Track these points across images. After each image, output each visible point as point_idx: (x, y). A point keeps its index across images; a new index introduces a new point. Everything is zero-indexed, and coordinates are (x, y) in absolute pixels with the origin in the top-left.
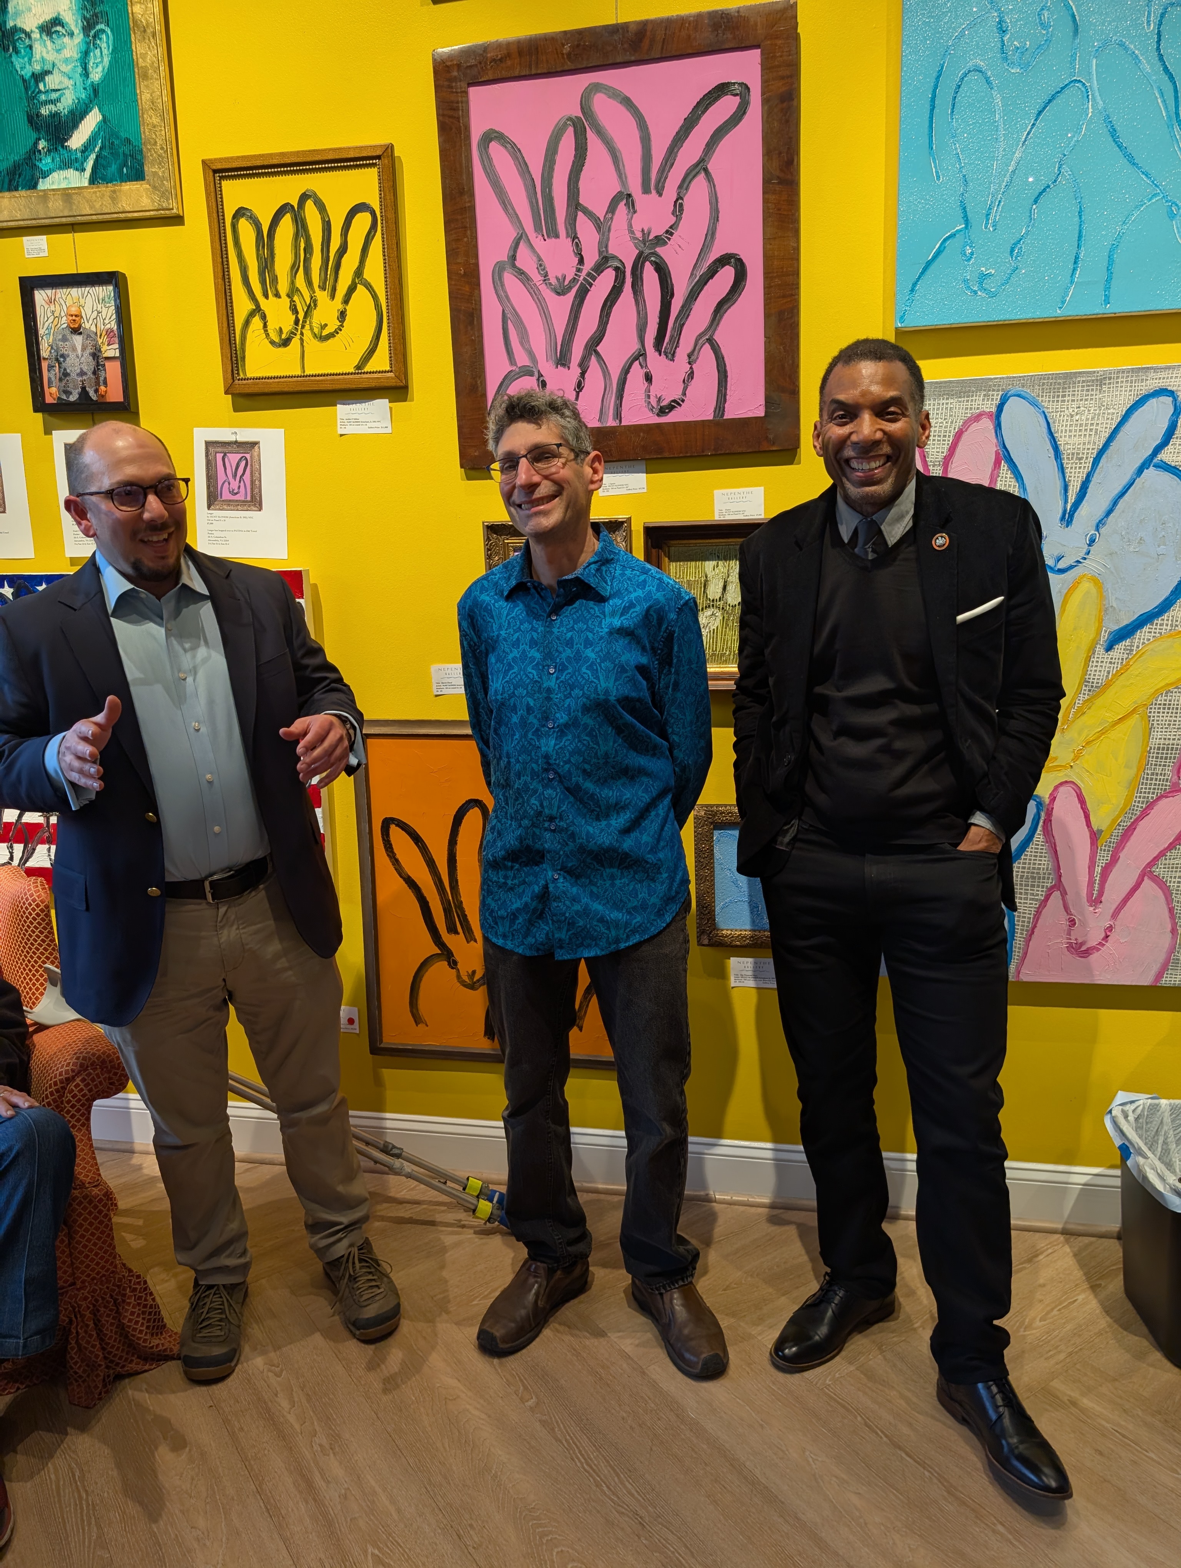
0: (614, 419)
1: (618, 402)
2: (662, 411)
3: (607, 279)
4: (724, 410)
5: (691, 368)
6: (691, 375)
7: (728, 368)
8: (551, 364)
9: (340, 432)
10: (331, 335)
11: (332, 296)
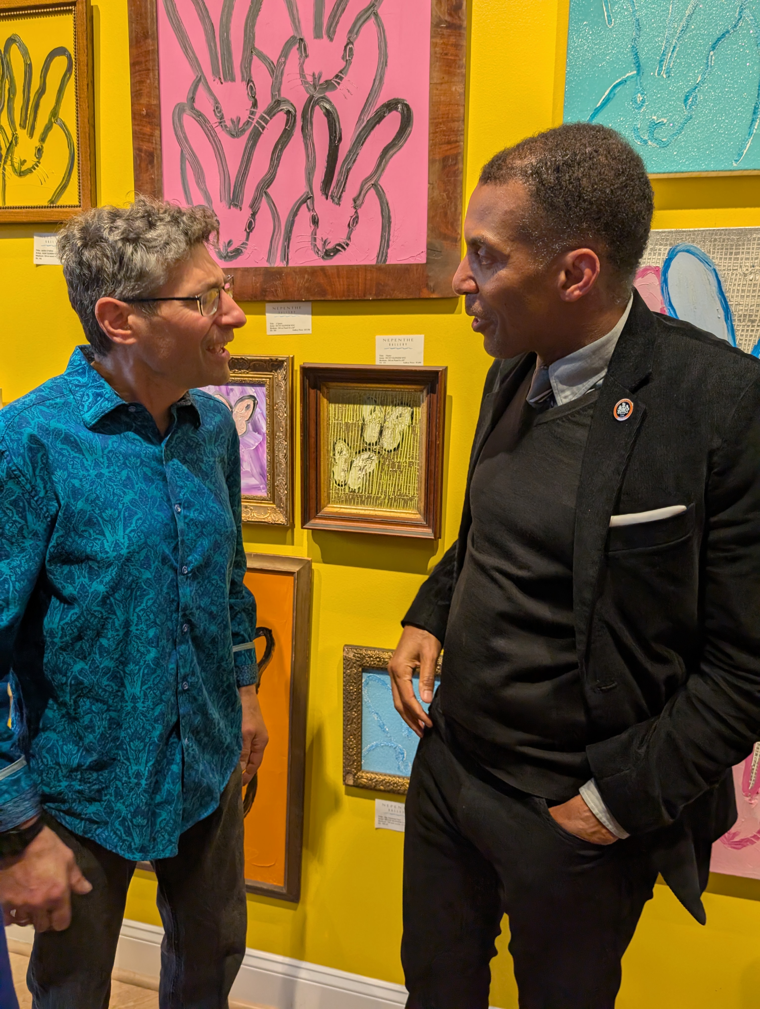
0: (282, 261)
1: (286, 244)
2: (328, 254)
3: (280, 120)
4: (386, 256)
5: (356, 212)
6: (356, 219)
7: (392, 214)
8: (225, 204)
9: (36, 262)
11: (31, 135)
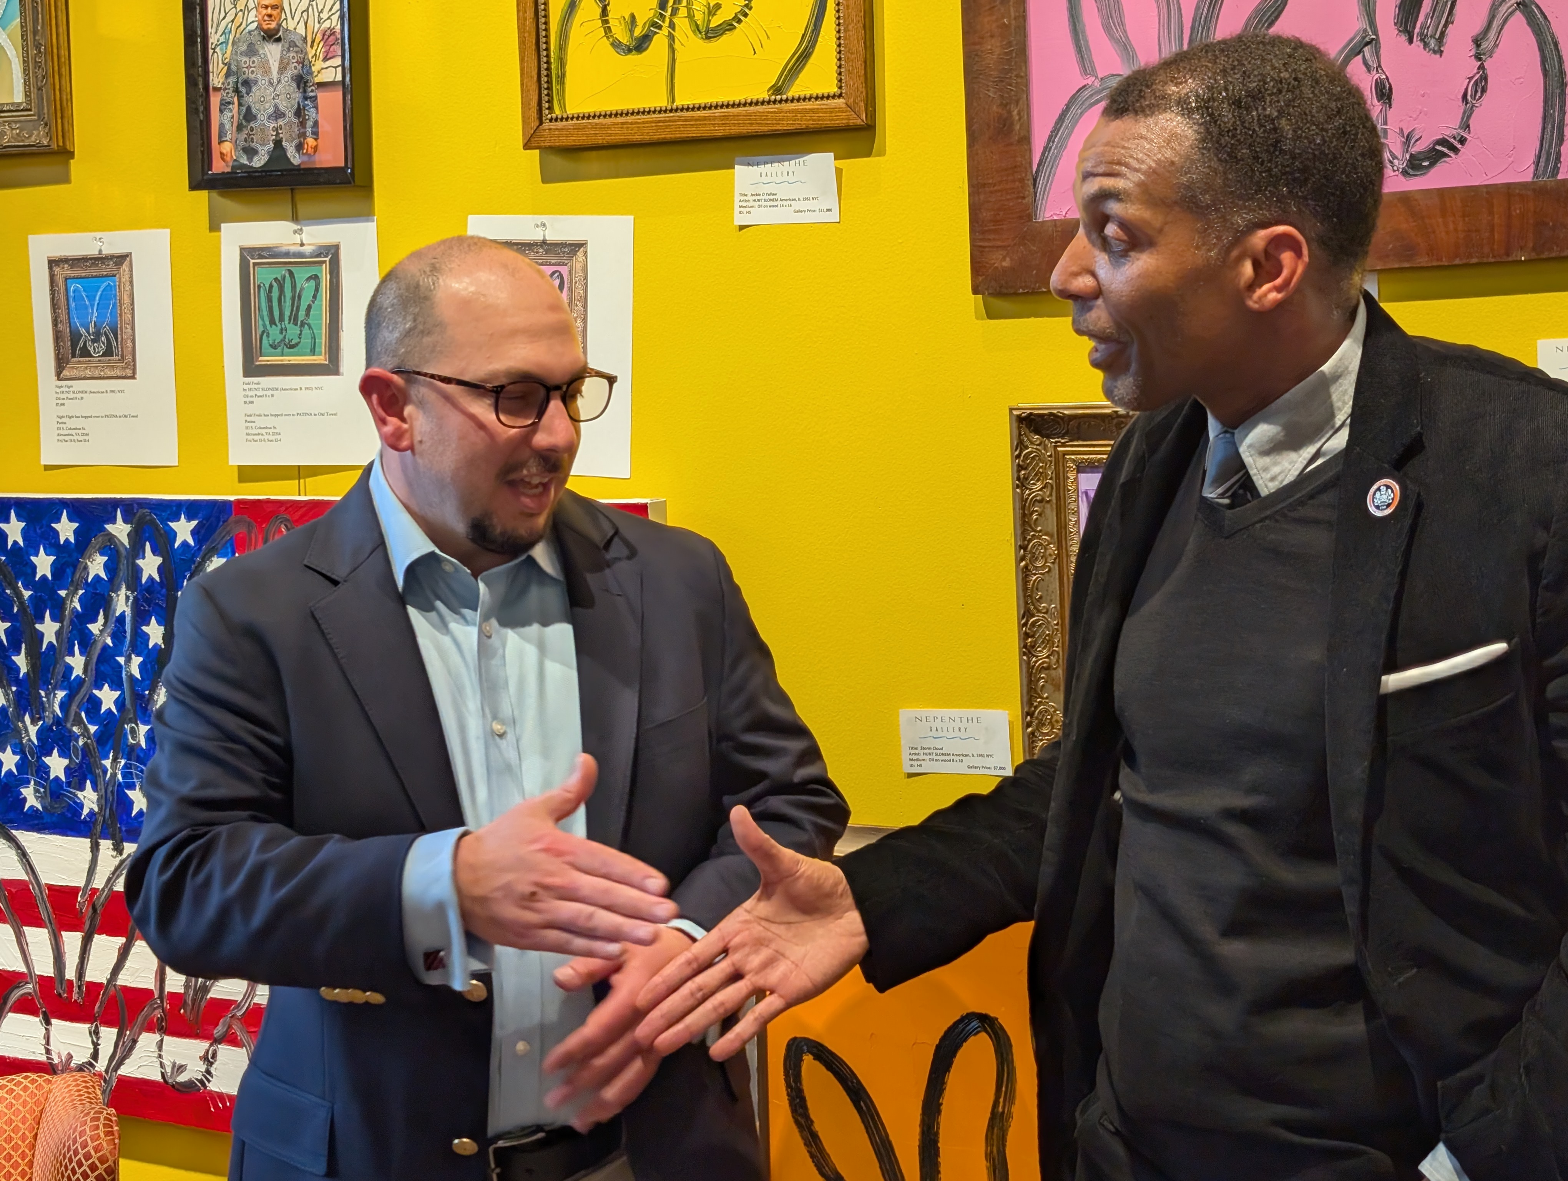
2: (1415, 165)
4: (1558, 160)
5: (1481, 68)
6: (1481, 84)
9: (739, 220)
10: (729, 26)
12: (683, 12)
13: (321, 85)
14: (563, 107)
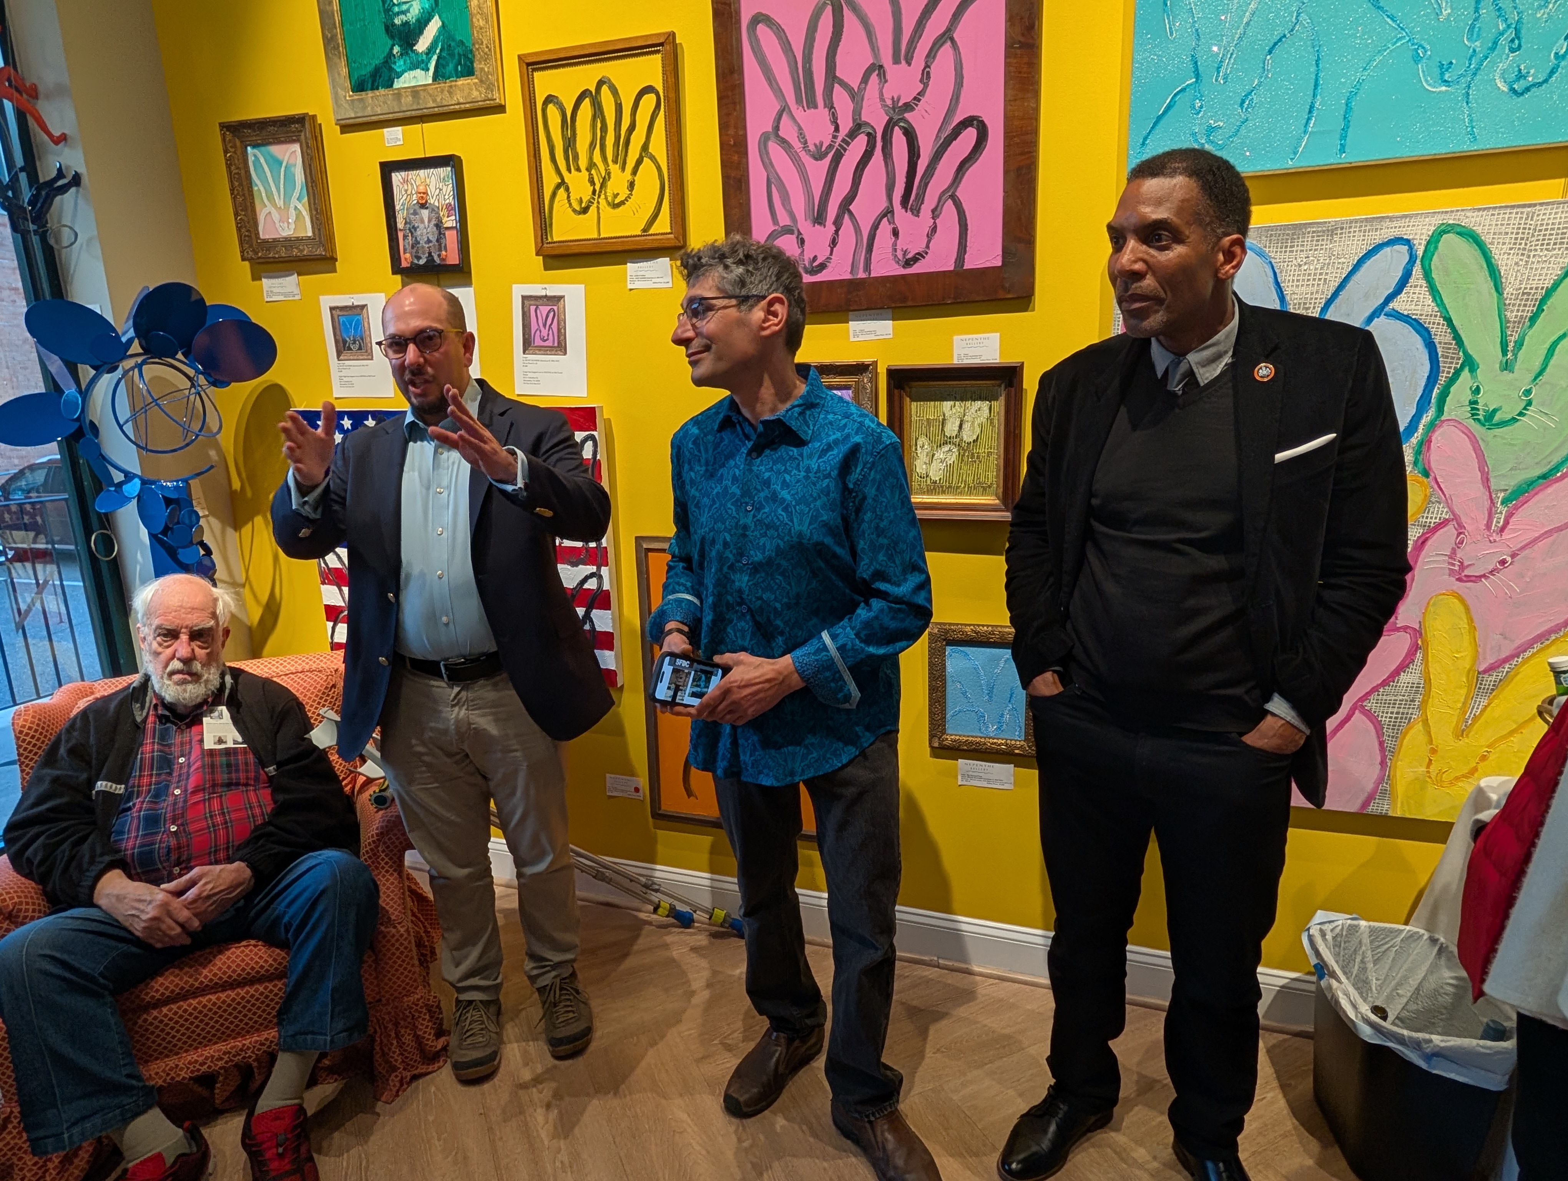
0: (864, 271)
1: (868, 254)
2: (908, 263)
3: (860, 144)
4: (964, 261)
5: (934, 223)
6: (934, 229)
7: (968, 222)
8: (809, 223)
9: (630, 286)
10: (622, 203)
11: (623, 169)
12: (603, 196)
13: (447, 228)
14: (552, 237)
